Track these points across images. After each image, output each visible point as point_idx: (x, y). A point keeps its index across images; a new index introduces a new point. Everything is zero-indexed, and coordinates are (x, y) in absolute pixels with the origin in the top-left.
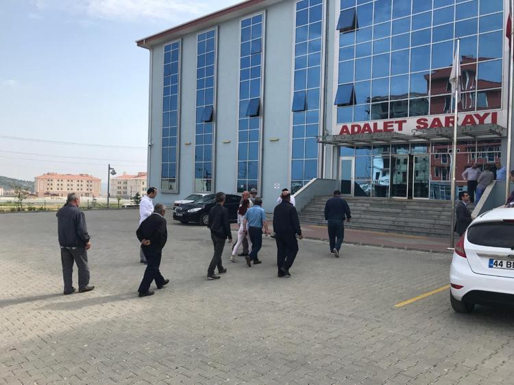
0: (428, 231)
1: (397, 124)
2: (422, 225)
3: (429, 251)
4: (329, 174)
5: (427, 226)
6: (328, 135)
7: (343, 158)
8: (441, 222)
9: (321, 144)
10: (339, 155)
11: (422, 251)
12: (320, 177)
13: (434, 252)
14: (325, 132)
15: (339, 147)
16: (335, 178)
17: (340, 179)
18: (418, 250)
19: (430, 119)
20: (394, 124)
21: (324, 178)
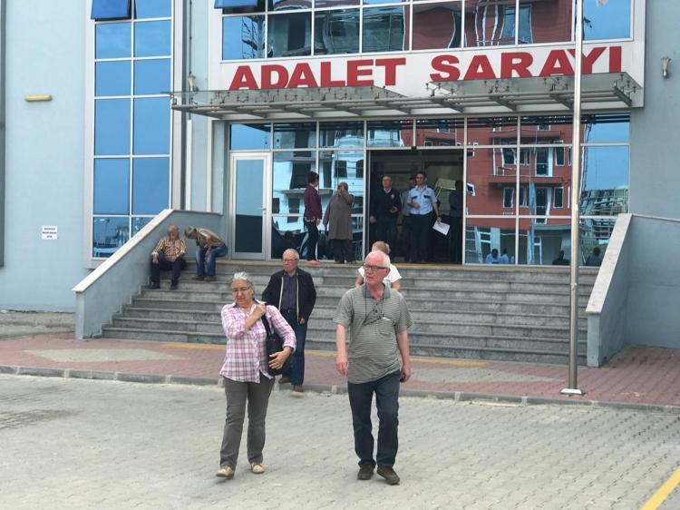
0: (480, 345)
1: (383, 69)
2: (464, 332)
3: (519, 401)
4: (202, 198)
5: (476, 333)
6: (196, 90)
7: (237, 156)
8: (510, 322)
9: (178, 114)
10: (228, 146)
11: (500, 400)
12: (178, 207)
13: (532, 402)
14: (190, 82)
15: (228, 125)
16: (219, 210)
17: (233, 212)
18: (490, 398)
19: (464, 57)
20: (373, 68)
21: (188, 208)
